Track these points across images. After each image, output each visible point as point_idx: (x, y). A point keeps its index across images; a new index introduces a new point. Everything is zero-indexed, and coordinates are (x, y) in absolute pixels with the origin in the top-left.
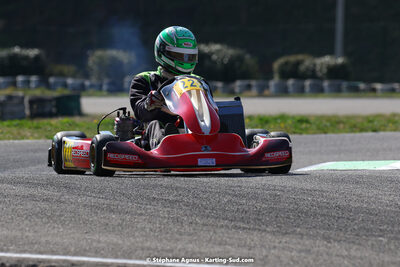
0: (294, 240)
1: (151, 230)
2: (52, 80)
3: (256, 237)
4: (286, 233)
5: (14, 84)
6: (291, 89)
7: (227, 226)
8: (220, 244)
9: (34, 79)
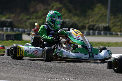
0: (58, 76)
1: (15, 72)
2: (15, 29)
3: (46, 75)
4: (56, 74)
5: (3, 30)
6: (91, 34)
7: (39, 71)
8: (34, 76)
9: (9, 28)
